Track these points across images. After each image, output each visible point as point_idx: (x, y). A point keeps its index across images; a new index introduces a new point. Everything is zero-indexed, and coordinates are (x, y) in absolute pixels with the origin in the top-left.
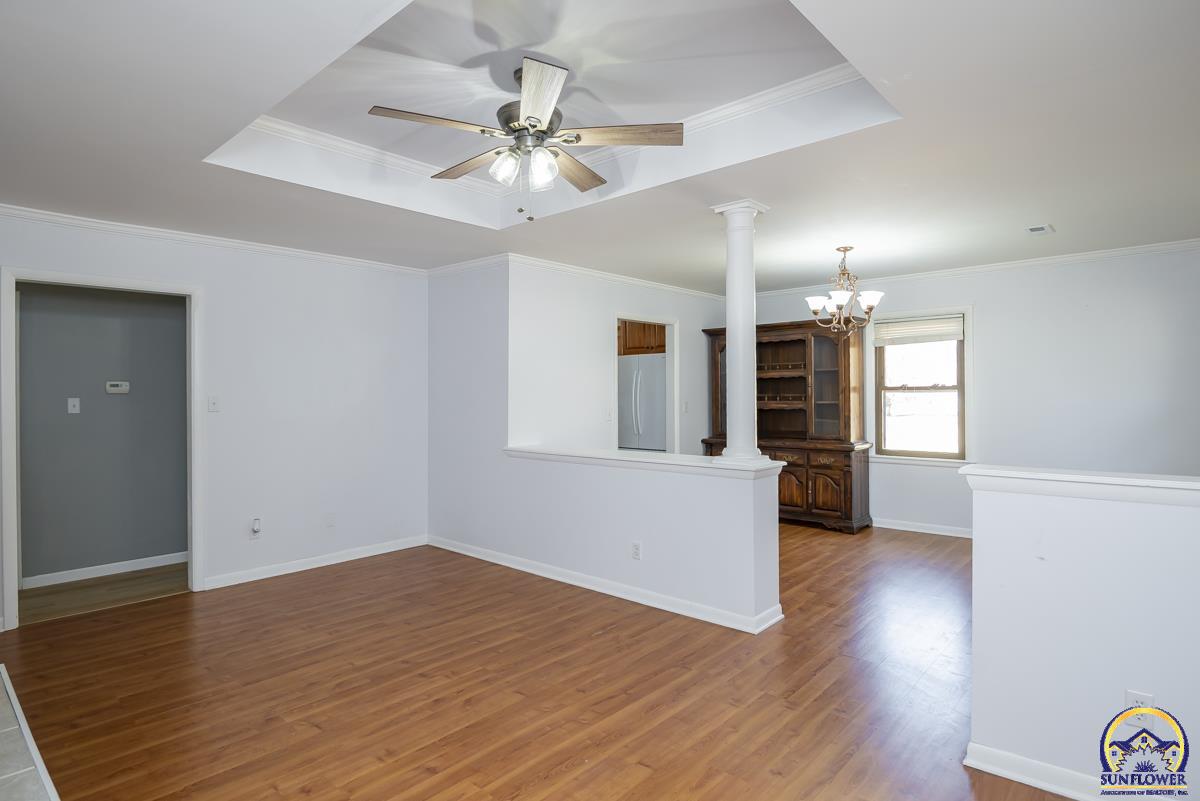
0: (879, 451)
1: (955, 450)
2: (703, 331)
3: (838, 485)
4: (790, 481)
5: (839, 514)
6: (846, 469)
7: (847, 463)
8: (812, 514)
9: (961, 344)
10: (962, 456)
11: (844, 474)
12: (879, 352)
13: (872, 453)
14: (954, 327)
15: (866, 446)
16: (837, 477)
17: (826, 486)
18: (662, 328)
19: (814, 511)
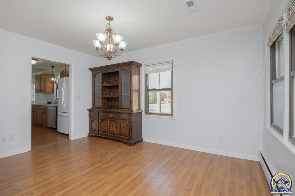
0: (146, 113)
1: (169, 112)
2: (89, 69)
3: (127, 127)
4: (113, 125)
5: (128, 138)
6: (130, 120)
7: (130, 118)
8: (119, 137)
9: (172, 72)
10: (171, 115)
11: (129, 122)
12: (146, 76)
13: (143, 113)
14: (170, 66)
15: (141, 111)
16: (127, 123)
17: (124, 127)
18: (68, 66)
19: (120, 136)
